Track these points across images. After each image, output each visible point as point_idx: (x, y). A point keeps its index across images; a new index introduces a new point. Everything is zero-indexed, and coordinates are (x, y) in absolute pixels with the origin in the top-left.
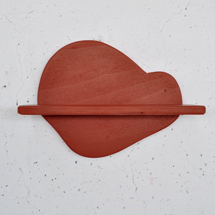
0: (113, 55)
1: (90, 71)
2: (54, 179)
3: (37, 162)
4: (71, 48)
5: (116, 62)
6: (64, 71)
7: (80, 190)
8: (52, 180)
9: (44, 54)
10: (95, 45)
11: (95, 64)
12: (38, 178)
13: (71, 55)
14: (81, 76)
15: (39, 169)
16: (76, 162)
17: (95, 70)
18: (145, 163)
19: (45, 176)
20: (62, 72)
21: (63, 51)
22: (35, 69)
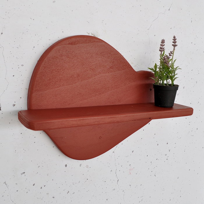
0: (110, 53)
1: (87, 71)
2: (43, 187)
3: (24, 173)
4: (69, 44)
5: (113, 61)
6: (61, 71)
7: (69, 192)
8: (41, 188)
9: (34, 47)
10: (94, 41)
11: (93, 62)
12: (26, 188)
13: (69, 52)
14: (78, 75)
15: (27, 179)
16: (66, 166)
17: (93, 69)
18: (126, 157)
19: (34, 185)
20: (58, 72)
21: (61, 46)
22: (22, 65)
